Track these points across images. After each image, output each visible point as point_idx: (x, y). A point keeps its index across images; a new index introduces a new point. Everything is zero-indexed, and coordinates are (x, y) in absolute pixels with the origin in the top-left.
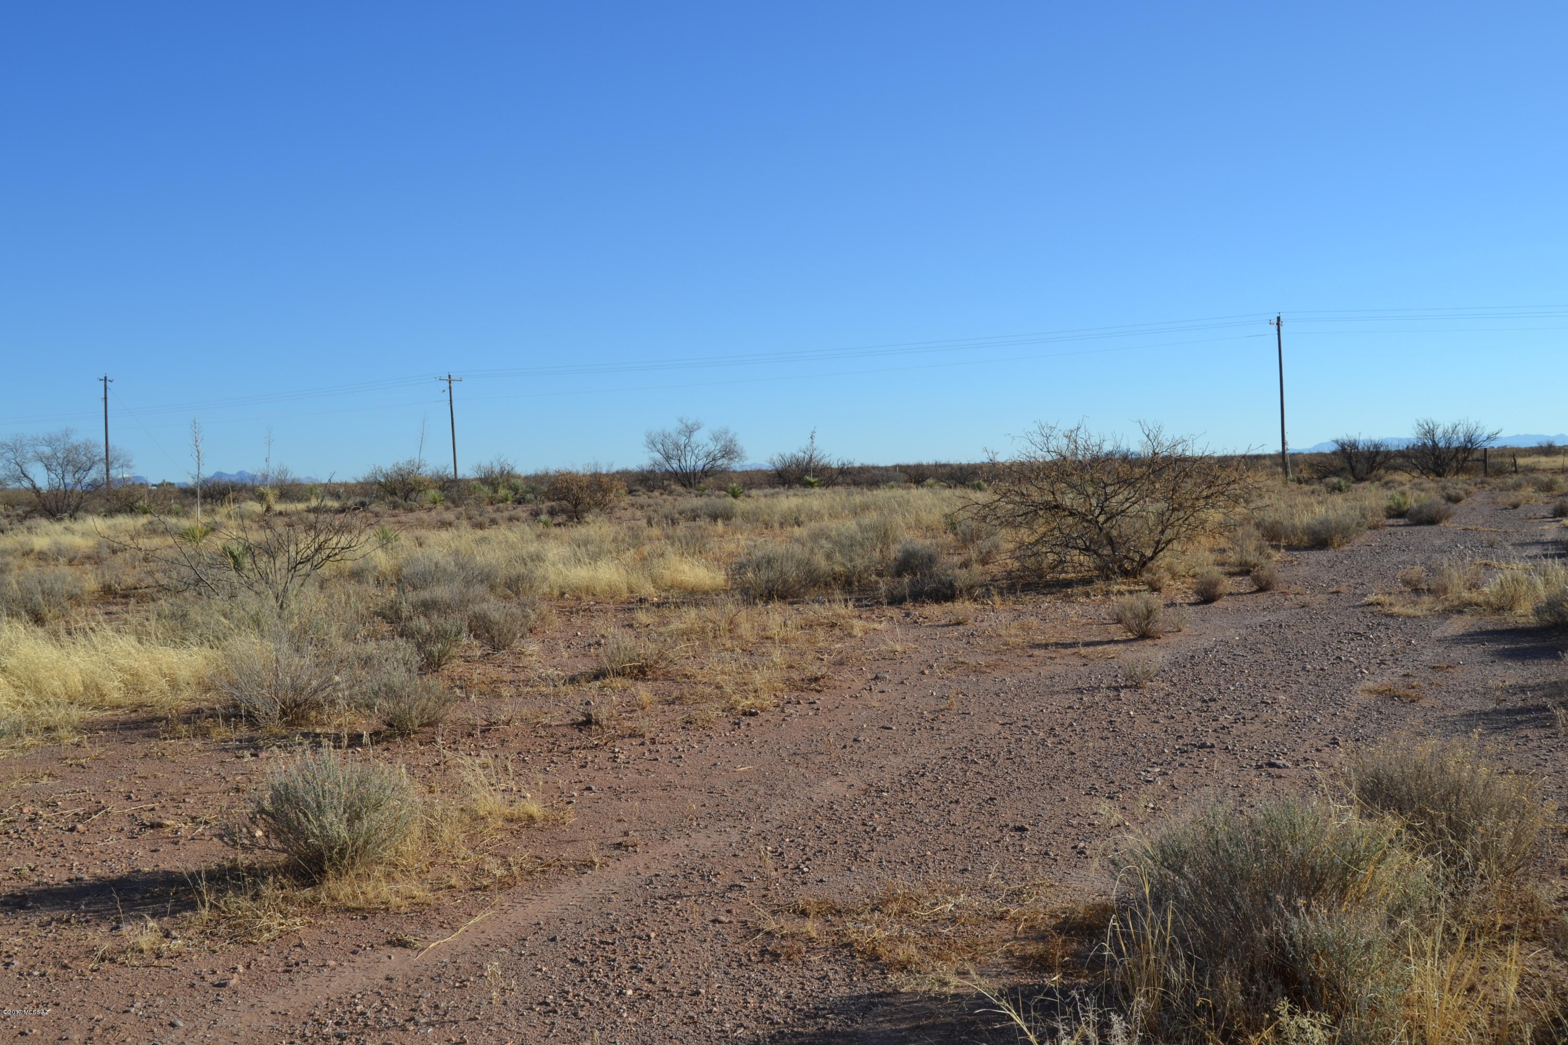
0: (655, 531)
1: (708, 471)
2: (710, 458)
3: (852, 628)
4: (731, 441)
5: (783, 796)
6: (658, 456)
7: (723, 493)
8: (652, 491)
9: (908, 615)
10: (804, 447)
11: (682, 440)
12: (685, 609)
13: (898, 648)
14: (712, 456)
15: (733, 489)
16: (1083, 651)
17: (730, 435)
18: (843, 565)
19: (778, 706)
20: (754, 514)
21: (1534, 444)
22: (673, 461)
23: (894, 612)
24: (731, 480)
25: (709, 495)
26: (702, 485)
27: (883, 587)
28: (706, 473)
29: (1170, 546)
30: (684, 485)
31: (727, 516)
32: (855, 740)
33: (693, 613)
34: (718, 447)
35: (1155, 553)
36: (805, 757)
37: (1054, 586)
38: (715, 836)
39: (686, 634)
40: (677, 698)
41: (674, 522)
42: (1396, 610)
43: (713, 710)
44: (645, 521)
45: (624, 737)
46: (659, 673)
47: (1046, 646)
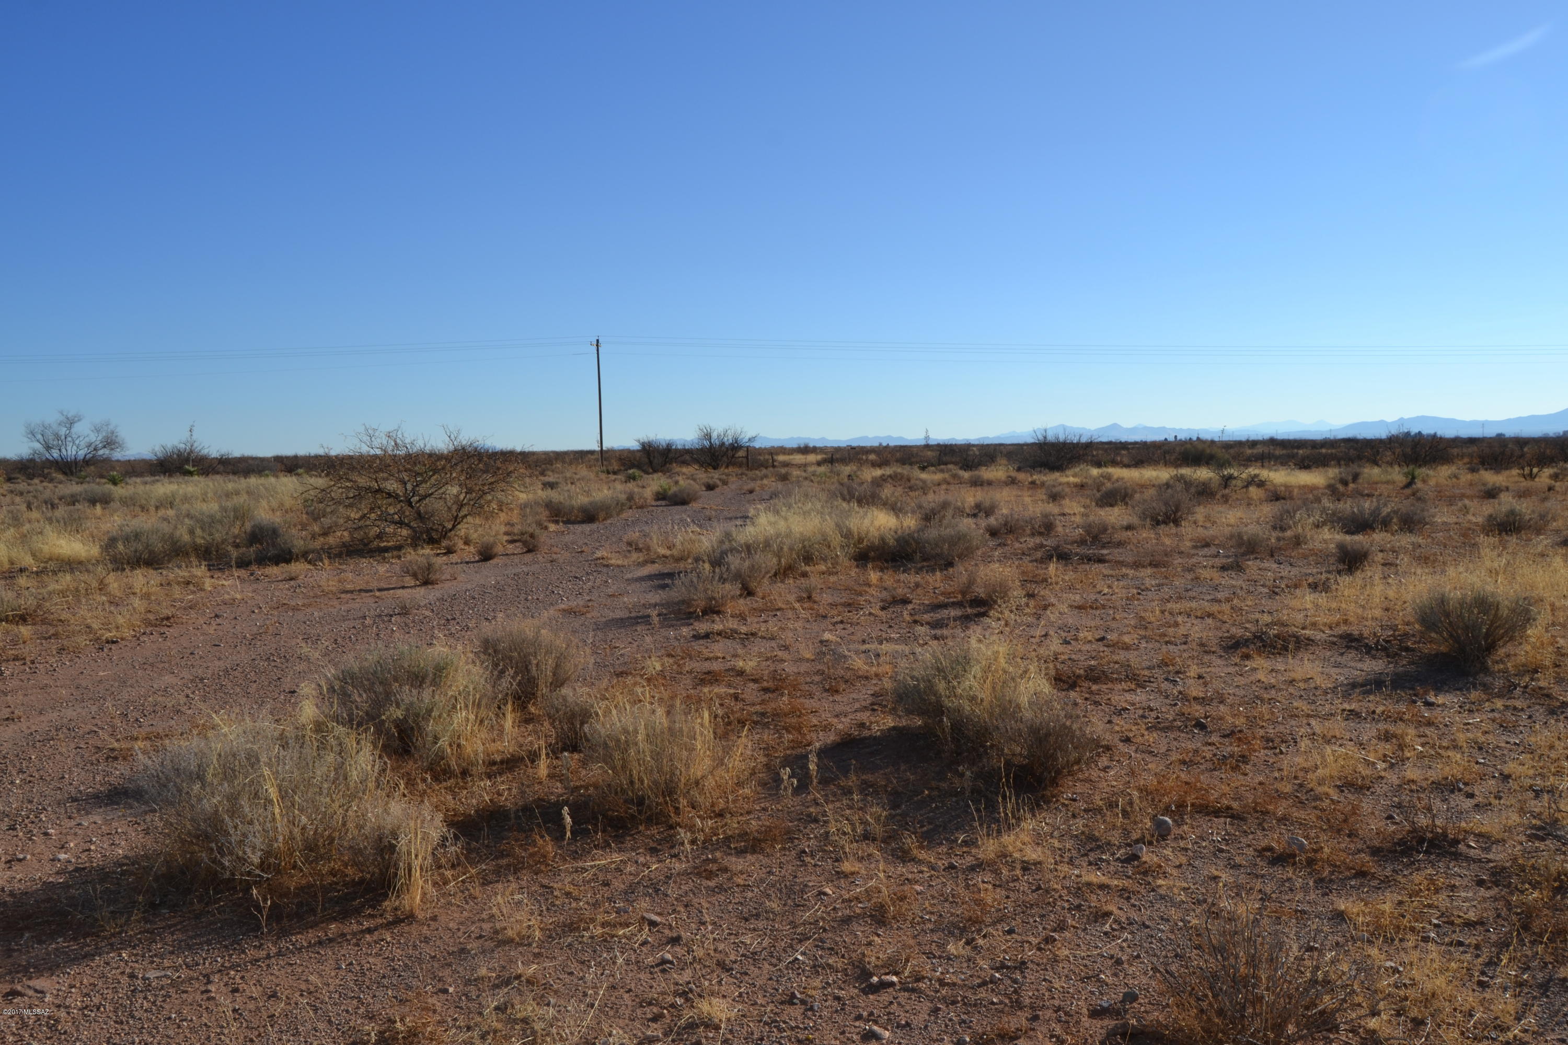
0: (35, 515)
1: (90, 460)
2: (92, 449)
3: (204, 583)
4: (113, 433)
5: (131, 686)
6: (37, 446)
7: (104, 480)
8: (31, 479)
9: (252, 574)
10: (184, 440)
11: (63, 431)
12: (60, 574)
13: (238, 596)
14: (93, 446)
15: (113, 477)
16: (378, 594)
17: (111, 427)
18: (203, 538)
19: (135, 636)
20: (131, 499)
21: (795, 446)
22: (53, 451)
23: (243, 573)
24: (113, 469)
25: (89, 482)
26: (83, 473)
27: (234, 554)
28: (87, 462)
29: (465, 520)
30: (65, 473)
31: (105, 500)
32: (192, 654)
33: (68, 577)
34: (100, 438)
35: (454, 526)
36: (152, 665)
37: (375, 551)
38: (79, 710)
39: (62, 593)
40: (53, 635)
41: (53, 506)
42: (613, 562)
43: (82, 640)
44: (25, 505)
45: (8, 661)
46: (37, 619)
47: (352, 592)
